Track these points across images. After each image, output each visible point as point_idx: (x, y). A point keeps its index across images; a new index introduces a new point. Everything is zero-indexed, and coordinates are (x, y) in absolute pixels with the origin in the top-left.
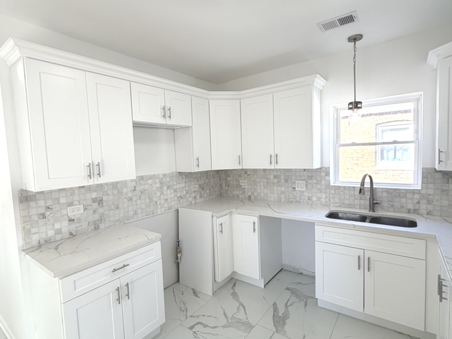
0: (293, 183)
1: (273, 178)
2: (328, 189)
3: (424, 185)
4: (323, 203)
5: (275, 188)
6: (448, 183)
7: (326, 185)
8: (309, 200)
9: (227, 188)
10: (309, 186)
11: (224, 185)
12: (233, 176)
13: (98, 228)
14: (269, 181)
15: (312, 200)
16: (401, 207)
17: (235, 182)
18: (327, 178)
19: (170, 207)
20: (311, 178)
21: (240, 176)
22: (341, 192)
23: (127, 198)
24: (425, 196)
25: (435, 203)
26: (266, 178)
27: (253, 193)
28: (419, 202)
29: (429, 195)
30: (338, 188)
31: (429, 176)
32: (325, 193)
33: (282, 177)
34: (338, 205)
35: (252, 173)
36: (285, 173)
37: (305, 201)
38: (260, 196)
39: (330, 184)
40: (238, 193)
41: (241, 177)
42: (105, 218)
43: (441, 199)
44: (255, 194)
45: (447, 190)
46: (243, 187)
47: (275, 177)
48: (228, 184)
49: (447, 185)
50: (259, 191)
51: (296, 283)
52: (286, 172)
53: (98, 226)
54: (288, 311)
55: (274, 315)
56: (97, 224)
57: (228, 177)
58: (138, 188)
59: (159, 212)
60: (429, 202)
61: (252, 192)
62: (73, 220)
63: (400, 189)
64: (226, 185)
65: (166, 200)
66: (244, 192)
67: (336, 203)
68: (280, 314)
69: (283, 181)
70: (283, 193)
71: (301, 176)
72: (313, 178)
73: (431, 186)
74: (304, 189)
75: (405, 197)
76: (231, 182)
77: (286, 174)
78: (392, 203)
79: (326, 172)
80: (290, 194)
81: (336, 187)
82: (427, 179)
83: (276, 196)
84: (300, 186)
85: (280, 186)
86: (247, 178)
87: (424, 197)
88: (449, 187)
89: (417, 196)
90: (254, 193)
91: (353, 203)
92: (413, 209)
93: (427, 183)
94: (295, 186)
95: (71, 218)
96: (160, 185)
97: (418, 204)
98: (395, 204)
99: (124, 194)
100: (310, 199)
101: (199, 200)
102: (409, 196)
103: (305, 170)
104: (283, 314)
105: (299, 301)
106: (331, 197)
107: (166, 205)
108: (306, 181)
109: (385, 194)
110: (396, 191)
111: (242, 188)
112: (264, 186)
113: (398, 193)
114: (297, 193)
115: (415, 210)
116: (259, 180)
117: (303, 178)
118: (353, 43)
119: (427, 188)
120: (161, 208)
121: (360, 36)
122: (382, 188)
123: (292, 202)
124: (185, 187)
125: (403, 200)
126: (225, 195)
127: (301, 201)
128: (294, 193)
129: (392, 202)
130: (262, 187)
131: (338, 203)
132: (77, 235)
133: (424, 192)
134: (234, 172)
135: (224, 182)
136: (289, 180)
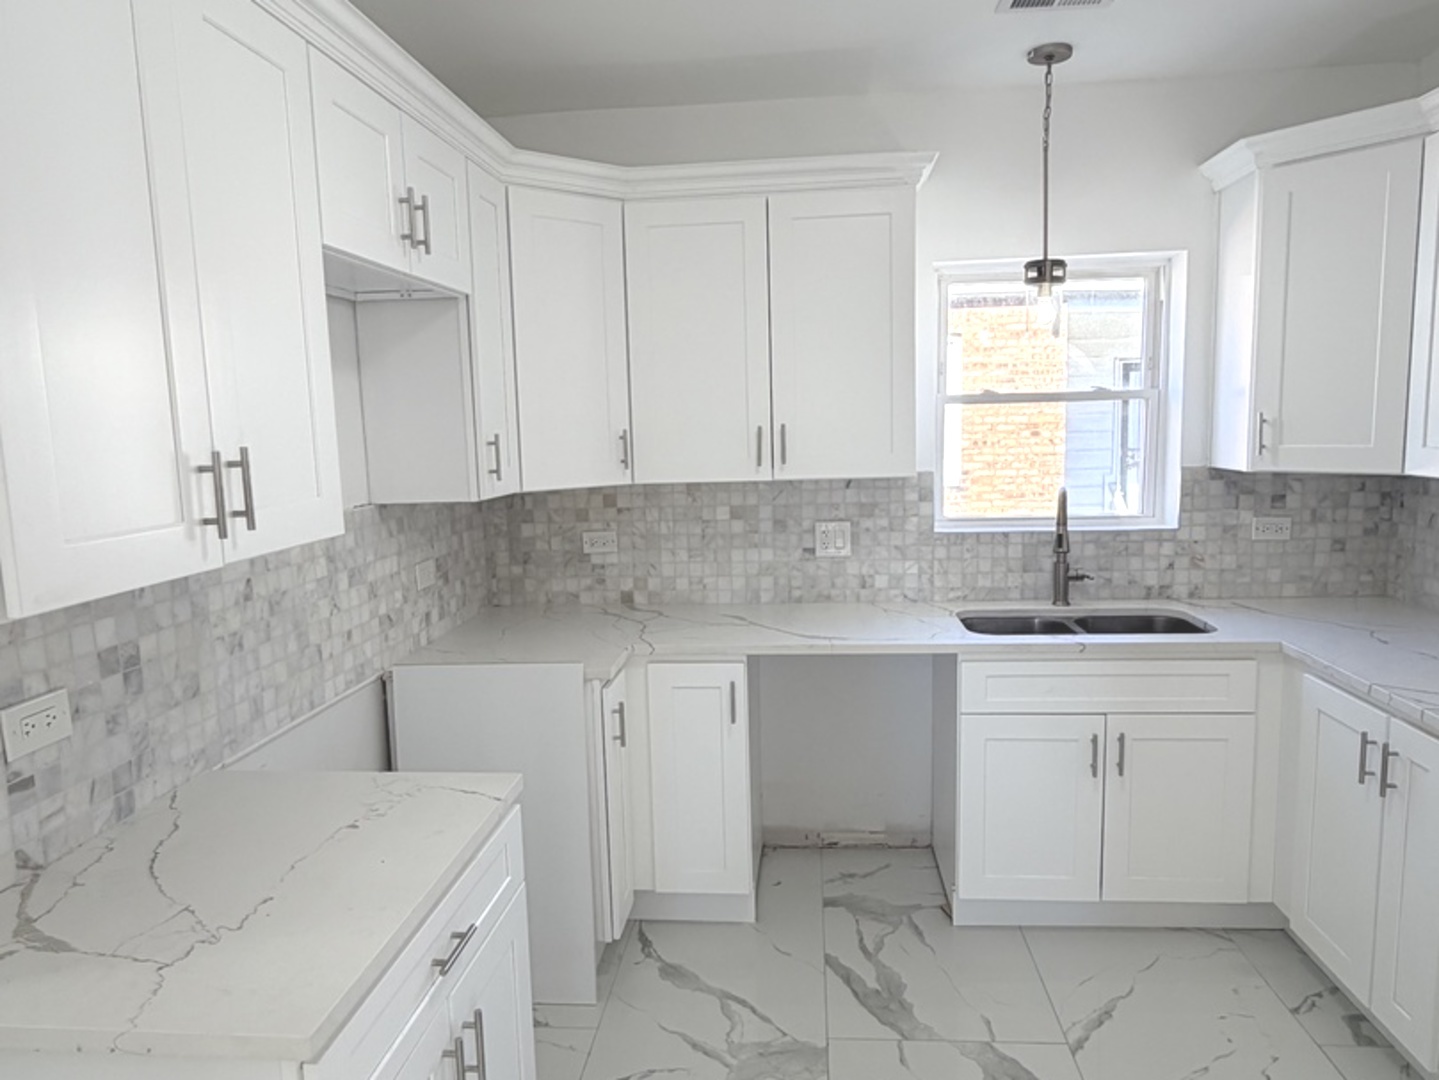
0: (806, 532)
1: (727, 517)
2: (928, 545)
3: (1186, 515)
4: (911, 595)
5: (737, 555)
6: (1237, 507)
7: (921, 534)
8: (864, 587)
9: (517, 570)
10: (865, 540)
11: (503, 557)
12: (550, 520)
13: (131, 811)
14: (710, 531)
15: (872, 586)
16: (1130, 583)
17: (556, 543)
18: (924, 508)
19: (360, 670)
20: (868, 510)
21: (582, 516)
22: (968, 550)
23: (227, 639)
24: (1186, 545)
25: (1208, 564)
26: (700, 518)
27: (641, 583)
28: (1171, 566)
29: (1196, 542)
30: (959, 541)
31: (1197, 491)
32: (918, 560)
33: (766, 512)
34: (959, 593)
35: (639, 502)
36: (774, 499)
37: (848, 592)
38: (674, 589)
39: (932, 527)
40: (572, 586)
41: (586, 520)
42: (153, 750)
43: (1221, 553)
44: (653, 584)
45: (1234, 527)
46: (595, 560)
47: (735, 514)
48: (526, 553)
49: (1235, 512)
50: (667, 571)
51: (840, 879)
52: (781, 492)
53: (130, 794)
54: (884, 966)
55: (856, 994)
56: (124, 789)
57: (525, 521)
58: (259, 589)
59: (329, 693)
60: (1195, 563)
61: (636, 580)
62: (29, 782)
63: (1127, 533)
64: (513, 559)
65: (349, 634)
66: (602, 581)
67: (952, 589)
68: (872, 984)
69: (766, 526)
70: (766, 570)
71: (836, 506)
72: (877, 511)
73: (1200, 517)
74: (846, 552)
75: (1140, 553)
76: (540, 545)
77: (781, 501)
78: (1107, 575)
79: (921, 489)
80: (795, 573)
81: (952, 539)
82: (1192, 499)
83: (739, 583)
84: (834, 542)
85: (756, 546)
86: (613, 525)
87: (1183, 549)
88: (1238, 518)
89: (1167, 549)
90: (646, 581)
91: (1002, 585)
92: (1157, 587)
93: (1191, 511)
94: (814, 542)
95: (17, 774)
96: (329, 571)
97: (1169, 572)
98: (1116, 575)
99: (213, 619)
100: (867, 585)
101: (438, 629)
102: (1150, 548)
103: (848, 483)
104: (878, 980)
105: (890, 929)
106: (936, 570)
107: (349, 662)
108: (852, 524)
109: (1090, 550)
110: (1118, 539)
111: (594, 567)
112: (690, 550)
113: (1123, 542)
114: (818, 567)
115: (1162, 587)
116: (669, 528)
117: (842, 515)
118: (1044, 68)
119: (1192, 524)
120: (335, 674)
121: (1062, 50)
122: (1083, 532)
123: (799, 600)
124: (398, 573)
125: (1135, 563)
126: (506, 600)
127: (834, 592)
128: (811, 567)
129: (1107, 569)
130: (683, 555)
131: (958, 589)
132: (49, 864)
133: (1183, 535)
134: (553, 503)
135: (503, 544)
136: (791, 522)
